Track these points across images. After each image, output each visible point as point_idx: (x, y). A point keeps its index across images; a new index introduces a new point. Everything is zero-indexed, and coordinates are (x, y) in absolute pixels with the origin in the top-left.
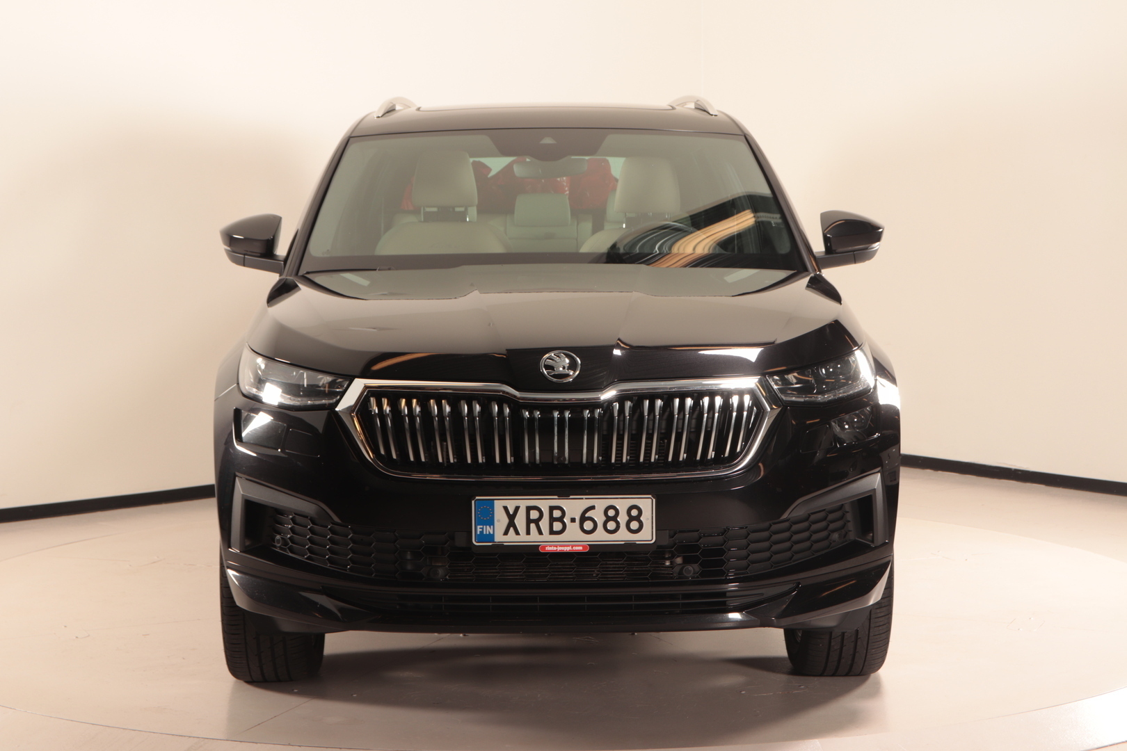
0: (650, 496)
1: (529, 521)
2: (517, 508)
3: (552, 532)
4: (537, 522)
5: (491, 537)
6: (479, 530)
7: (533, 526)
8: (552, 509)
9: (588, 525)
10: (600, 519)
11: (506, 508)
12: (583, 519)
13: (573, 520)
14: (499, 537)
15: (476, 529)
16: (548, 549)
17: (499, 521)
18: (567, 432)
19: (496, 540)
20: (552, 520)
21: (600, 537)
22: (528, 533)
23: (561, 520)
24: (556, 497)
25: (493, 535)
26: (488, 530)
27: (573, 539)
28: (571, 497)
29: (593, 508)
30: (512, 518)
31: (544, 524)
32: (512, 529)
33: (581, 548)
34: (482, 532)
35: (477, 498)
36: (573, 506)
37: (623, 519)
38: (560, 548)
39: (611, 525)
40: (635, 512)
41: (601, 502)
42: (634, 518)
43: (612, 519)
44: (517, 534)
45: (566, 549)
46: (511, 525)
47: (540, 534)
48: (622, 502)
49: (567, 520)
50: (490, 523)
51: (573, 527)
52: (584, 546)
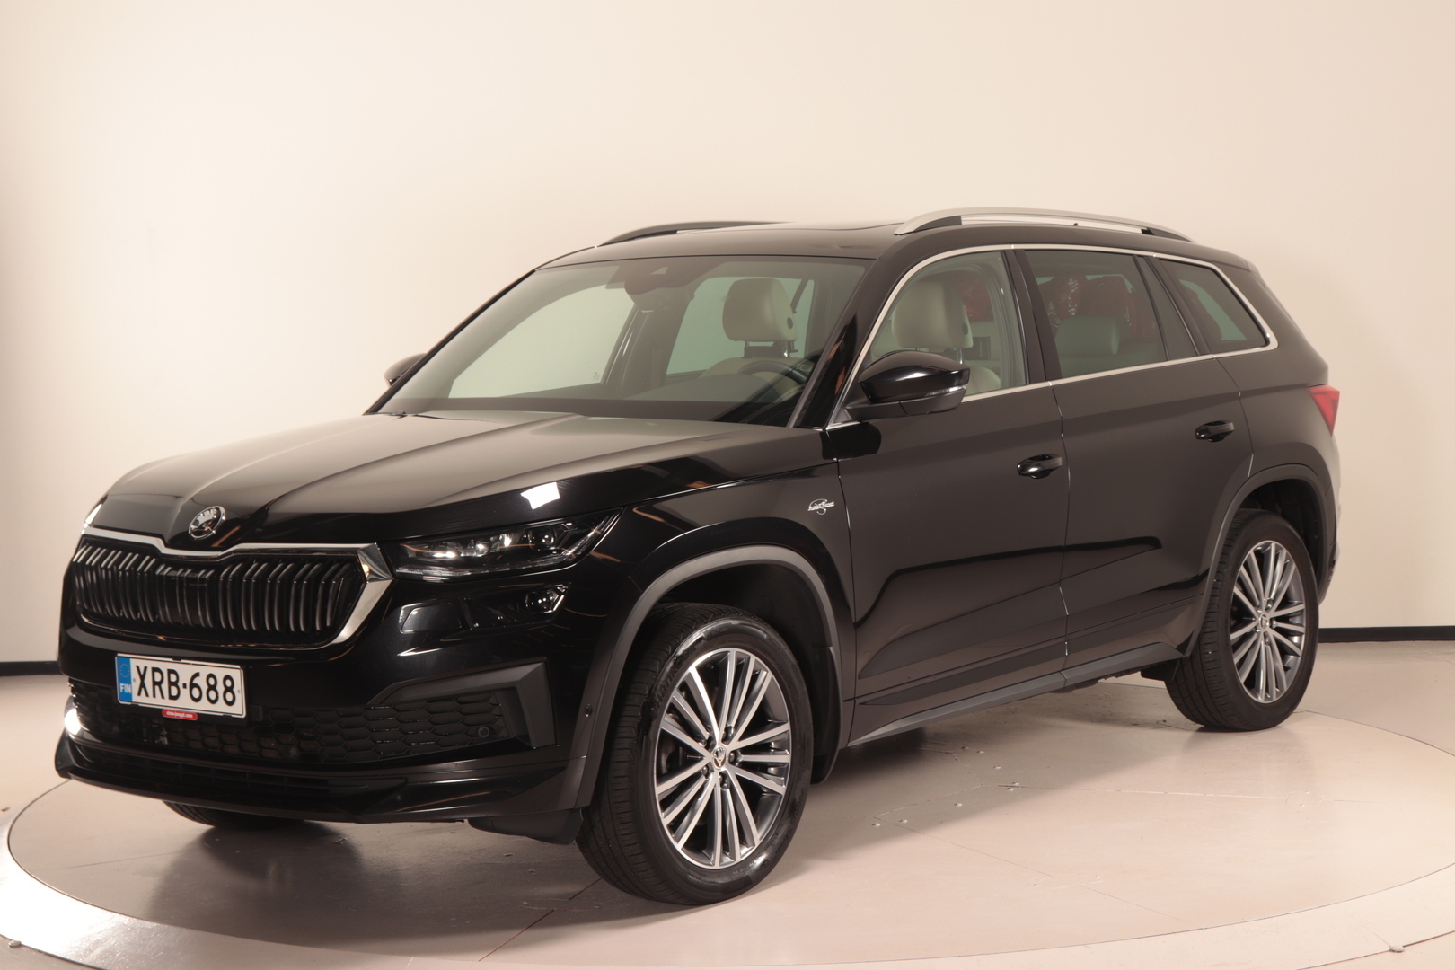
0: (238, 667)
1: (155, 683)
2: (145, 669)
3: (171, 697)
4: (159, 684)
5: (130, 696)
6: (122, 688)
7: (157, 688)
8: (170, 672)
9: (196, 693)
10: (204, 687)
11: (138, 667)
12: (193, 686)
13: (185, 686)
14: (136, 699)
15: (119, 686)
16: (169, 713)
17: (134, 680)
19: (133, 700)
20: (171, 684)
21: (204, 706)
23: (175, 684)
24: (172, 660)
25: (131, 694)
26: (127, 688)
27: (184, 705)
28: (183, 661)
29: (197, 675)
30: (142, 677)
31: (165, 686)
32: (143, 689)
33: (191, 716)
34: (124, 690)
35: (119, 654)
36: (185, 670)
37: (220, 688)
38: (177, 715)
39: (212, 695)
40: (228, 683)
41: (204, 669)
42: (229, 689)
43: (212, 688)
44: (147, 695)
45: (182, 716)
46: (143, 685)
47: (163, 697)
48: (221, 671)
49: (180, 685)
50: (128, 681)
51: (185, 693)
52: (193, 714)
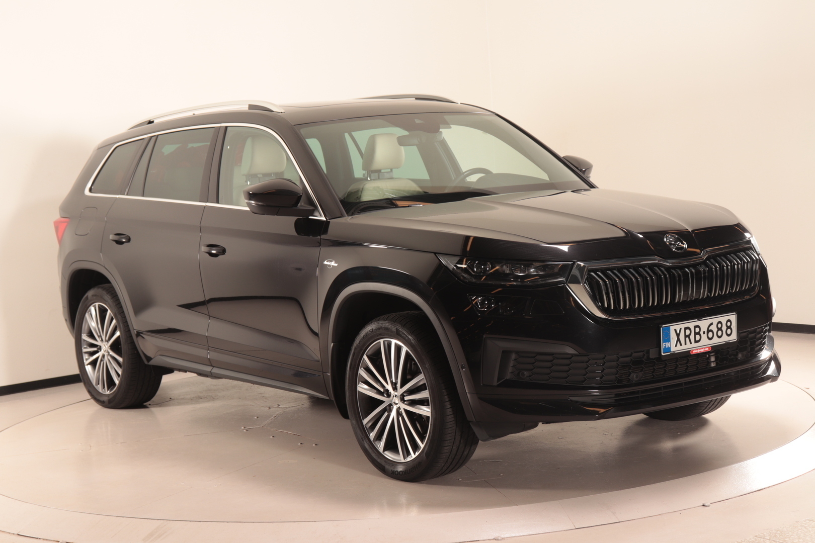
0: (735, 313)
1: (686, 336)
2: (681, 329)
3: (696, 342)
4: (689, 336)
6: (664, 346)
7: (687, 339)
8: (695, 327)
9: (710, 335)
10: (715, 330)
11: (675, 330)
12: (709, 331)
13: (704, 333)
14: (674, 349)
15: (663, 345)
16: (694, 352)
17: (672, 338)
18: (695, 281)
19: (672, 351)
20: (696, 334)
21: (716, 341)
22: (686, 344)
23: (699, 333)
24: (696, 320)
25: (670, 348)
26: (668, 345)
27: (704, 344)
28: (703, 319)
29: (712, 324)
30: (678, 335)
31: (692, 337)
32: (678, 342)
33: (707, 349)
34: (665, 347)
35: (663, 326)
36: (704, 324)
37: (724, 328)
38: (699, 351)
39: (720, 333)
40: (729, 324)
41: (715, 320)
42: (729, 327)
43: (720, 329)
44: (681, 345)
45: (702, 351)
46: (678, 340)
47: (691, 343)
48: (723, 319)
49: (701, 333)
50: (669, 340)
51: (704, 337)
52: (709, 347)
